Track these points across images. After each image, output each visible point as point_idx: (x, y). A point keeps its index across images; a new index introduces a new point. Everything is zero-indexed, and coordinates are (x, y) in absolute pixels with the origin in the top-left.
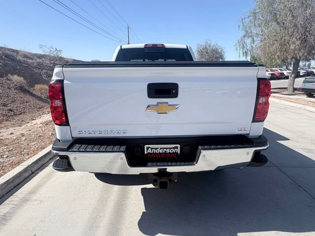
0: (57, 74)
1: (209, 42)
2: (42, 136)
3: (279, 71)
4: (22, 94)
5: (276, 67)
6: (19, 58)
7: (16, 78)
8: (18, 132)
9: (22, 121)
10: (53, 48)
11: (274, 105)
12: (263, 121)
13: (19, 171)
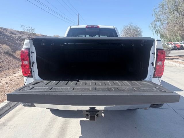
0: (26, 44)
1: (131, 24)
2: (19, 84)
3: (180, 44)
4: (8, 57)
5: (177, 42)
6: (7, 33)
7: (4, 46)
8: (4, 81)
9: (7, 74)
10: (30, 28)
11: (174, 67)
12: (161, 77)
13: (2, 106)
